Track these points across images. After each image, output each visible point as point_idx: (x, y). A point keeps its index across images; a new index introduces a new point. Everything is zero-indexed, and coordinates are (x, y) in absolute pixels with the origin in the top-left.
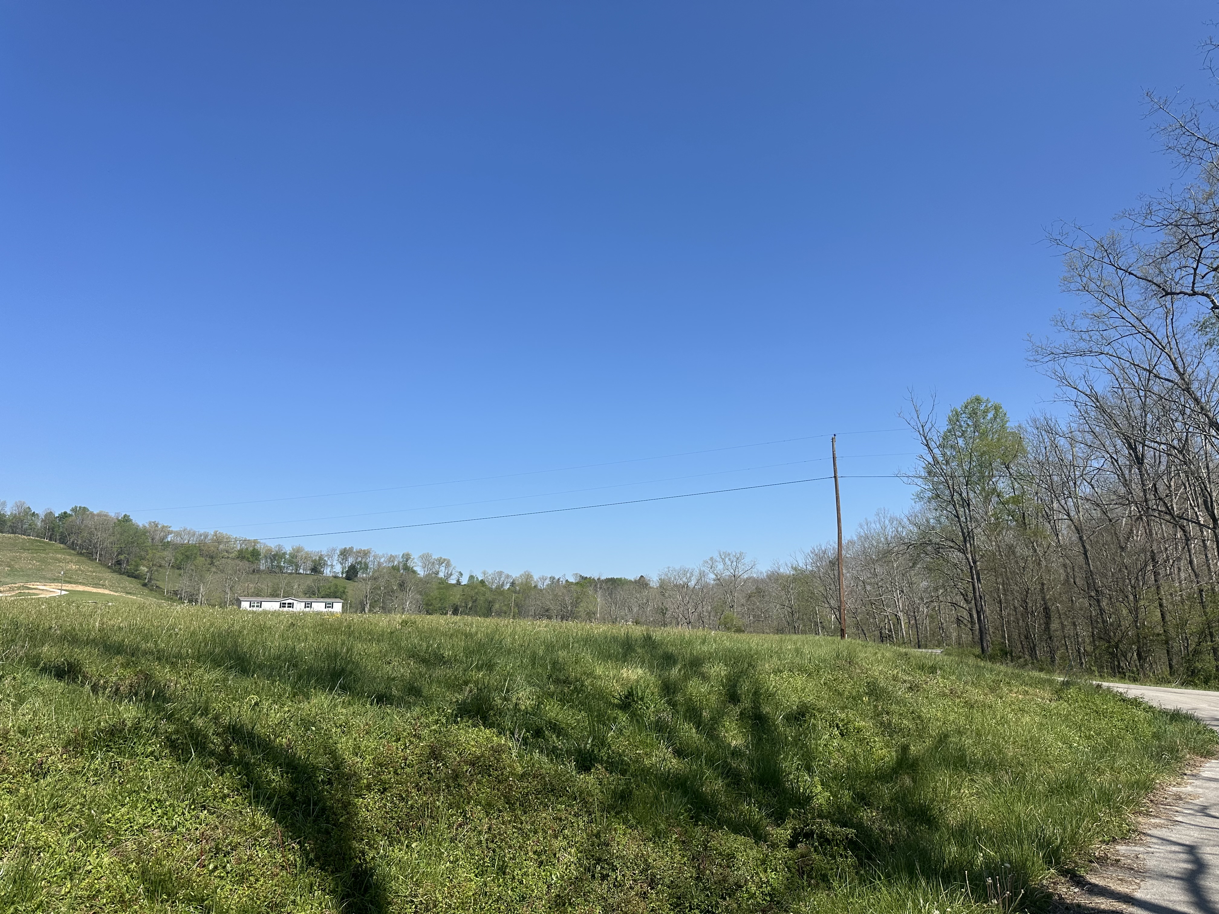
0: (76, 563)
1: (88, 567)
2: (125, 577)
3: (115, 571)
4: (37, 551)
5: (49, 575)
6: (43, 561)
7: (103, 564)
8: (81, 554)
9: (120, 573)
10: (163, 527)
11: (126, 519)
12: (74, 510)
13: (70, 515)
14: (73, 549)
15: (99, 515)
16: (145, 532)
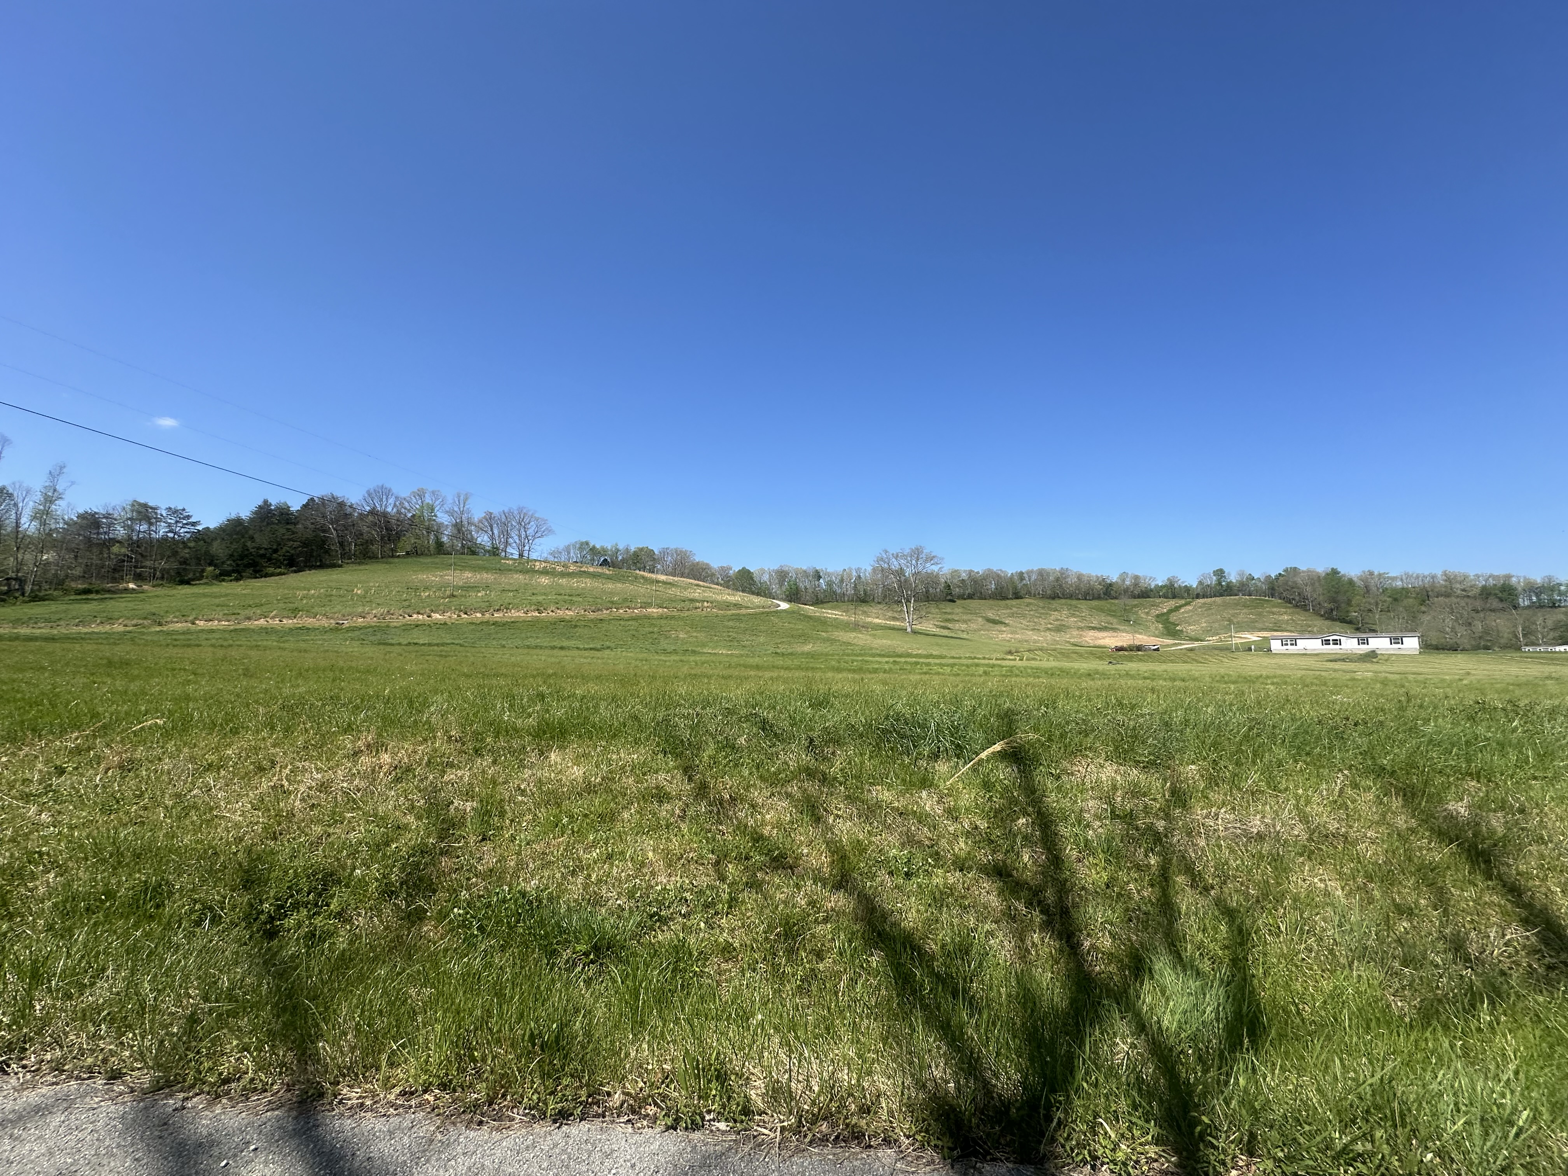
0: (1290, 614)
1: (1301, 618)
2: (1338, 623)
3: (1327, 619)
4: (1255, 607)
5: (1260, 626)
6: (1260, 614)
7: (1317, 613)
8: (1297, 606)
9: (1334, 620)
10: (1380, 575)
11: (1335, 572)
12: (1286, 570)
13: (1283, 576)
14: (1290, 603)
15: (1308, 571)
16: (1351, 582)
